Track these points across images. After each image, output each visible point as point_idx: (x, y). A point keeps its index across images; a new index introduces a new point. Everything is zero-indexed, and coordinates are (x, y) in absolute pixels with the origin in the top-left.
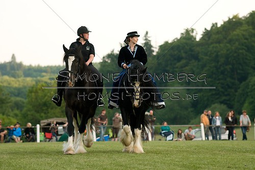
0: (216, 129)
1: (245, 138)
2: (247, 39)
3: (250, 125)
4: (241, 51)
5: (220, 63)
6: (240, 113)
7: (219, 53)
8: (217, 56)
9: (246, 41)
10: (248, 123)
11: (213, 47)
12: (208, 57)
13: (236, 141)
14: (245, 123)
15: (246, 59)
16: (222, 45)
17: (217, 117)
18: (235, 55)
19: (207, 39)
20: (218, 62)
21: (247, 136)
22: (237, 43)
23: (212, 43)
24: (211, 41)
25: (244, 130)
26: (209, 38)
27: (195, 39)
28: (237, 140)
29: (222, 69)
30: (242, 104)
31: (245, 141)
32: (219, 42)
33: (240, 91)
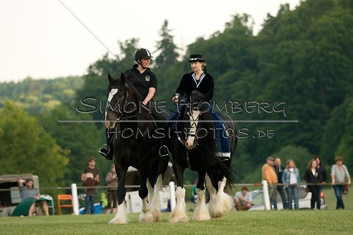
0: (290, 190)
1: (340, 205)
2: (341, 32)
3: (350, 182)
4: (331, 53)
5: (294, 75)
6: (332, 162)
7: (293, 58)
8: (290, 62)
9: (340, 35)
10: (346, 178)
11: (282, 47)
13: (324, 211)
15: (341, 66)
16: (297, 43)
17: (292, 170)
18: (321, 59)
19: (270, 31)
20: (291, 72)
22: (324, 39)
23: (280, 40)
24: (278, 36)
25: (338, 192)
26: (275, 31)
27: (251, 32)
28: (326, 208)
29: (299, 84)
31: (341, 211)
32: (293, 37)
33: (330, 123)
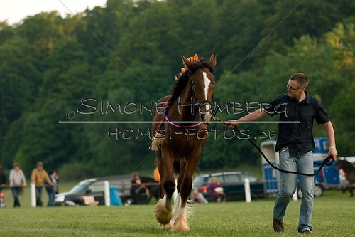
1: (17, 203)
2: (19, 57)
3: (25, 184)
6: (11, 167)
9: (18, 60)
10: (22, 182)
14: (18, 182)
21: (21, 201)
22: (5, 64)
25: (15, 193)
28: (5, 207)
30: (13, 154)
31: (17, 209)
33: (10, 134)
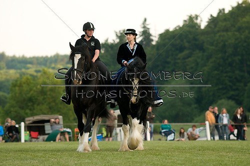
0: (223, 128)
5: (227, 54)
7: (226, 43)
8: (224, 46)
11: (220, 36)
12: (213, 47)
16: (229, 33)
17: (224, 115)
18: (245, 44)
19: (213, 27)
20: (225, 52)
23: (218, 31)
24: (217, 29)
26: (215, 26)
27: (200, 26)
29: (230, 60)
32: (227, 30)
